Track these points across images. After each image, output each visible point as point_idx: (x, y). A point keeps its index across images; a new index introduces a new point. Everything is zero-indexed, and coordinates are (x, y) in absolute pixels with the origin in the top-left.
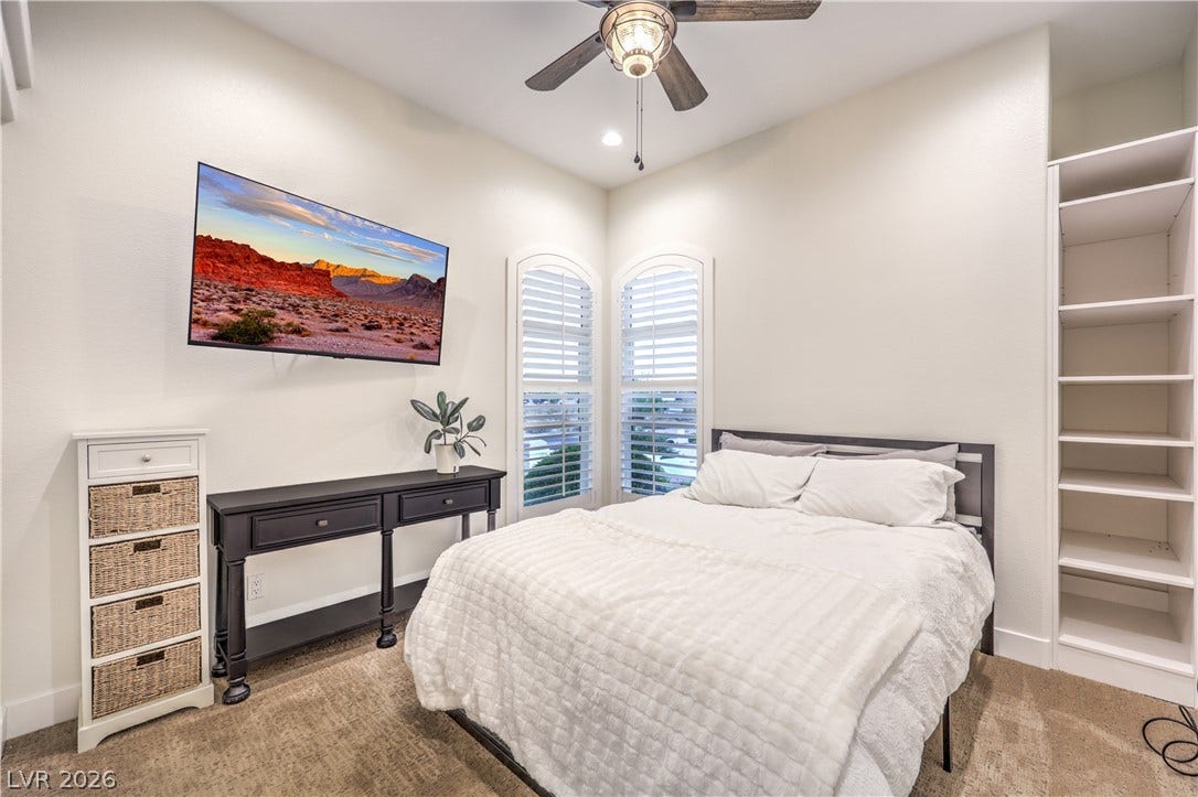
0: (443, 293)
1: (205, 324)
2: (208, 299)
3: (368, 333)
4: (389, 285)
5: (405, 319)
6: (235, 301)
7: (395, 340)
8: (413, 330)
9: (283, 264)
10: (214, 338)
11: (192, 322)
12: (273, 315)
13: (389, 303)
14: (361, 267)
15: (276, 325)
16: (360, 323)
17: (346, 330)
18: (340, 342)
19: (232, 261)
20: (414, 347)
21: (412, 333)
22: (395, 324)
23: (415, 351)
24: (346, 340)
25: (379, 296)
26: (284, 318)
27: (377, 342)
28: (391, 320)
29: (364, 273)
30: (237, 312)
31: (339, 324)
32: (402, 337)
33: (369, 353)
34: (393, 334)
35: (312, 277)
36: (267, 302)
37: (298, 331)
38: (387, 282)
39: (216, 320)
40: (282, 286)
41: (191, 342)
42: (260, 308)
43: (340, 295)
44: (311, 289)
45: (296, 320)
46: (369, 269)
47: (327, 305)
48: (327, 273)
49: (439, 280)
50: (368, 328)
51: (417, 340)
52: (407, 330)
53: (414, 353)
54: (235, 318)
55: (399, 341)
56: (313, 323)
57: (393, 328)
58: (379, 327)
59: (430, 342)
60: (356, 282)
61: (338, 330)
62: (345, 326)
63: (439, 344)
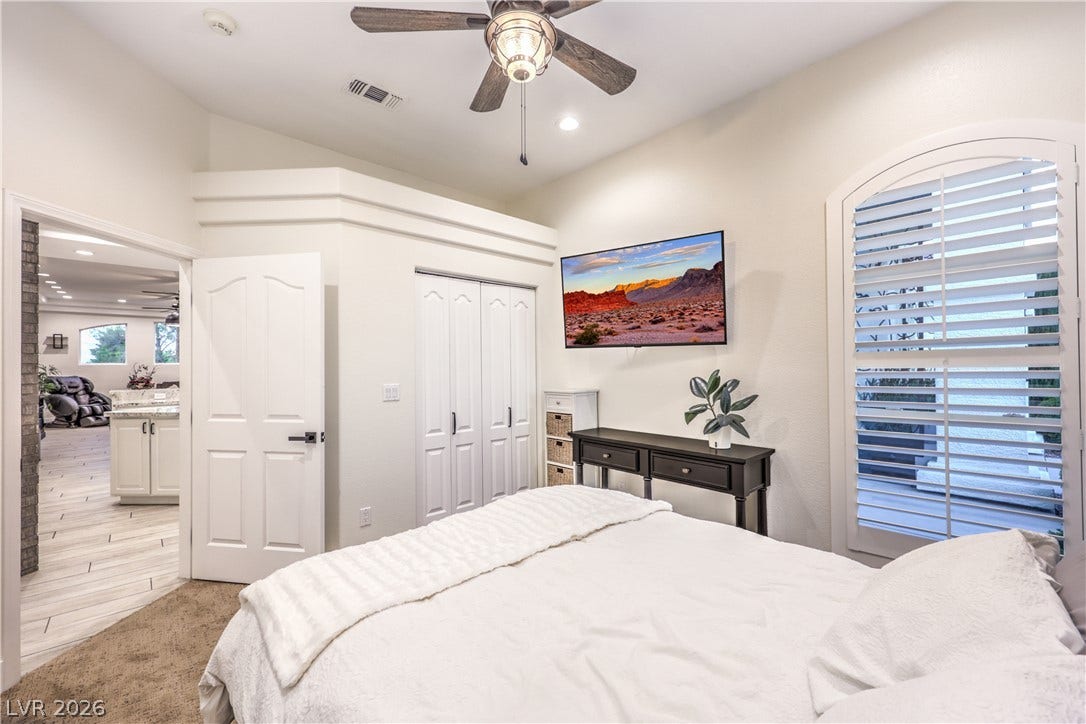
0: (722, 277)
1: (571, 337)
2: (571, 324)
3: (654, 327)
4: (666, 286)
5: (685, 309)
6: (581, 323)
7: (678, 328)
8: (693, 317)
9: (599, 295)
10: (575, 343)
11: (567, 336)
12: (597, 326)
13: (669, 300)
14: (644, 280)
15: (600, 332)
16: (647, 320)
17: (639, 327)
18: (636, 335)
19: (578, 302)
20: (696, 331)
21: (693, 320)
22: (676, 315)
23: (698, 334)
24: (640, 334)
25: (661, 296)
26: (603, 326)
27: (662, 332)
28: (672, 313)
29: (647, 283)
30: (582, 328)
31: (634, 324)
32: (683, 324)
33: (658, 341)
34: (675, 324)
35: (616, 297)
36: (595, 320)
37: (611, 333)
38: (665, 284)
39: (574, 334)
40: (599, 308)
41: (567, 347)
42: (591, 324)
43: (632, 304)
44: (615, 305)
45: (608, 326)
46: (650, 279)
47: (624, 314)
48: (623, 292)
49: (716, 266)
50: (654, 323)
51: (698, 325)
52: (688, 318)
53: (696, 336)
54: (582, 331)
55: (681, 328)
56: (618, 326)
57: (674, 319)
58: (663, 320)
59: (713, 323)
60: (642, 292)
61: (633, 328)
62: (638, 324)
63: (723, 324)
